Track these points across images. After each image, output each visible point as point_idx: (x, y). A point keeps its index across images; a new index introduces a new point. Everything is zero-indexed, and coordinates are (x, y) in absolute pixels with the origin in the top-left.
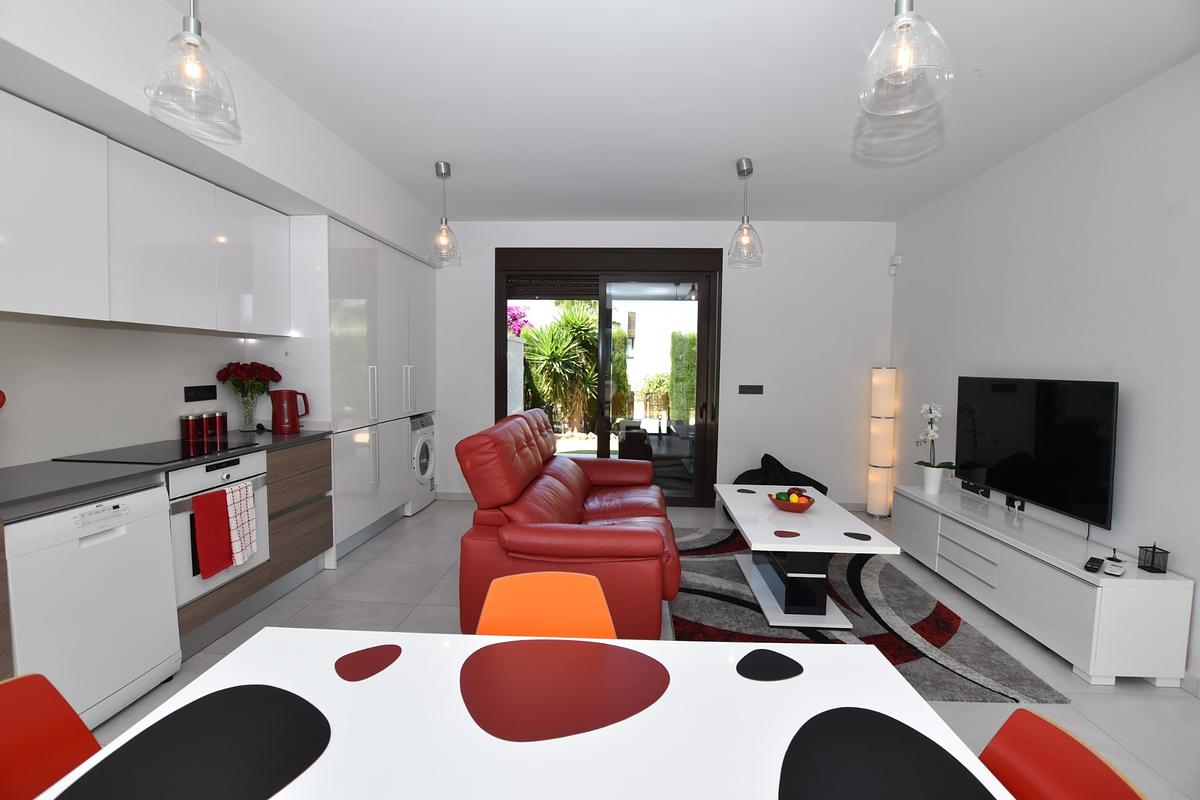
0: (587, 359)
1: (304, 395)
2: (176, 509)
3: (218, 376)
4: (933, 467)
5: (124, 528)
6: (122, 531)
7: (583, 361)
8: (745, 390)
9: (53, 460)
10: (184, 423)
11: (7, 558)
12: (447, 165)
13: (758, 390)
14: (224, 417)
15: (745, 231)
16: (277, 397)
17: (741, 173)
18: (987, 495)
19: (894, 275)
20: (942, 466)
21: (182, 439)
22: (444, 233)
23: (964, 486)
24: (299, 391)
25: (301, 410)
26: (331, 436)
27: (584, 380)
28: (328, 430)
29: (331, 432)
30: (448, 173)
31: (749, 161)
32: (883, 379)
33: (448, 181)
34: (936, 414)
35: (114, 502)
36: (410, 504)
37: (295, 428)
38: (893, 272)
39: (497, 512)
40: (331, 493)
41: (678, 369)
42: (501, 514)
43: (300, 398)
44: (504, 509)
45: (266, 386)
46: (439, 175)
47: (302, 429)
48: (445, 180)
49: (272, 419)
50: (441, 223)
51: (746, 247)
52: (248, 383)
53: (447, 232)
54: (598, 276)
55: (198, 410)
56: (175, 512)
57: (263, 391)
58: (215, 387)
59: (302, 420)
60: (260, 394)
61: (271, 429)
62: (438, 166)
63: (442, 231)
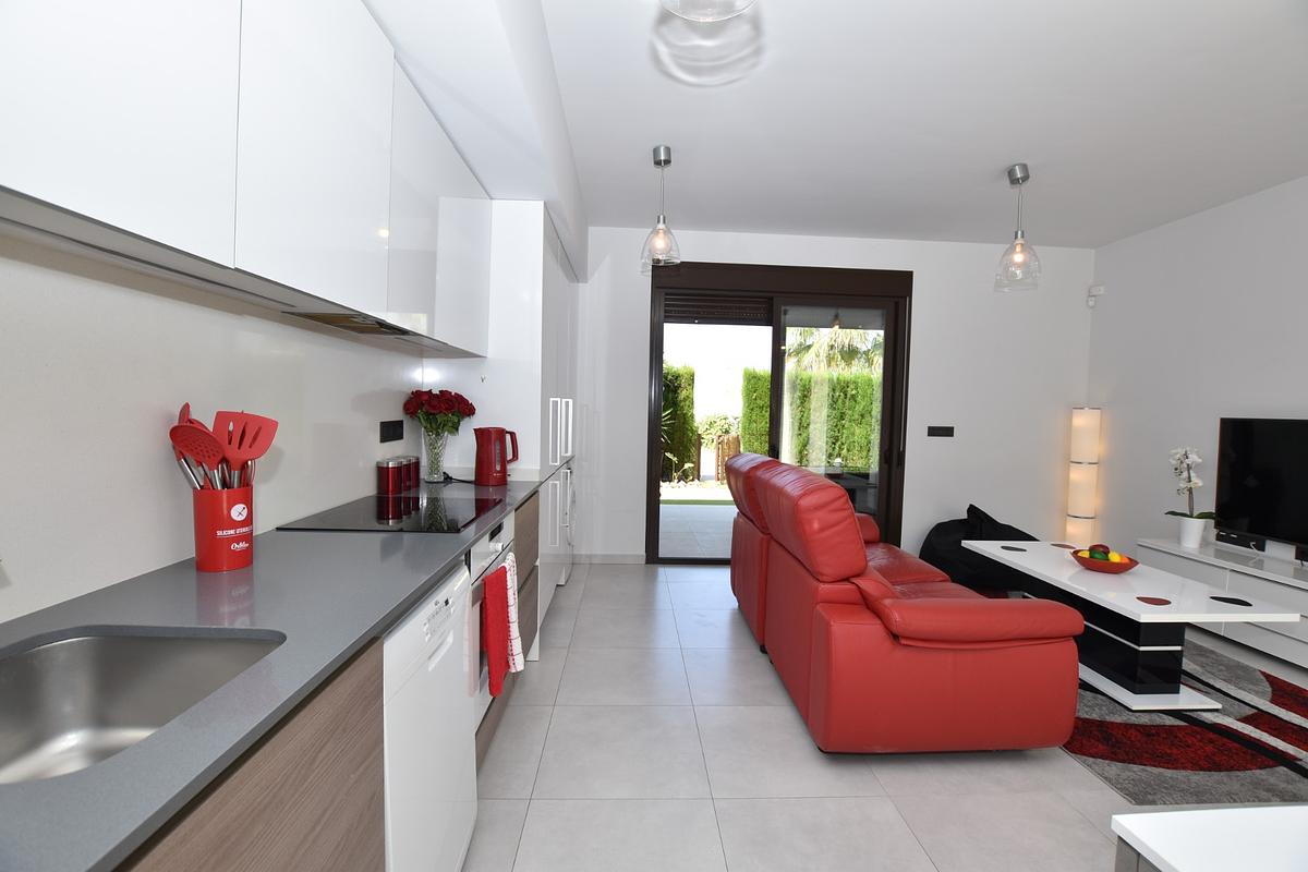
1: (513, 435)
2: (475, 597)
3: (405, 409)
4: (1191, 517)
5: (452, 634)
6: (450, 640)
8: (934, 432)
10: (382, 472)
12: (668, 150)
13: (947, 432)
14: (417, 463)
15: (1018, 249)
16: (482, 435)
17: (1014, 181)
18: (1261, 548)
19: (1092, 307)
20: (1201, 516)
21: (379, 493)
22: (661, 235)
23: (1219, 538)
24: (507, 429)
25: (509, 455)
26: (540, 488)
28: (537, 480)
29: (541, 483)
30: (667, 162)
31: (1024, 167)
32: (1084, 421)
33: (668, 170)
34: (1194, 458)
35: (442, 598)
36: (564, 571)
38: (1091, 303)
39: (847, 586)
40: (538, 562)
41: (752, 409)
42: (854, 587)
43: (508, 437)
44: (854, 580)
45: (459, 421)
46: (658, 163)
47: (509, 479)
48: (660, 170)
49: (474, 466)
50: (659, 222)
51: (1019, 266)
52: (440, 418)
53: (665, 232)
54: (772, 299)
55: (393, 453)
56: (473, 604)
57: (455, 428)
58: (402, 422)
59: (510, 467)
60: (450, 432)
61: (473, 478)
62: (656, 151)
63: (658, 232)
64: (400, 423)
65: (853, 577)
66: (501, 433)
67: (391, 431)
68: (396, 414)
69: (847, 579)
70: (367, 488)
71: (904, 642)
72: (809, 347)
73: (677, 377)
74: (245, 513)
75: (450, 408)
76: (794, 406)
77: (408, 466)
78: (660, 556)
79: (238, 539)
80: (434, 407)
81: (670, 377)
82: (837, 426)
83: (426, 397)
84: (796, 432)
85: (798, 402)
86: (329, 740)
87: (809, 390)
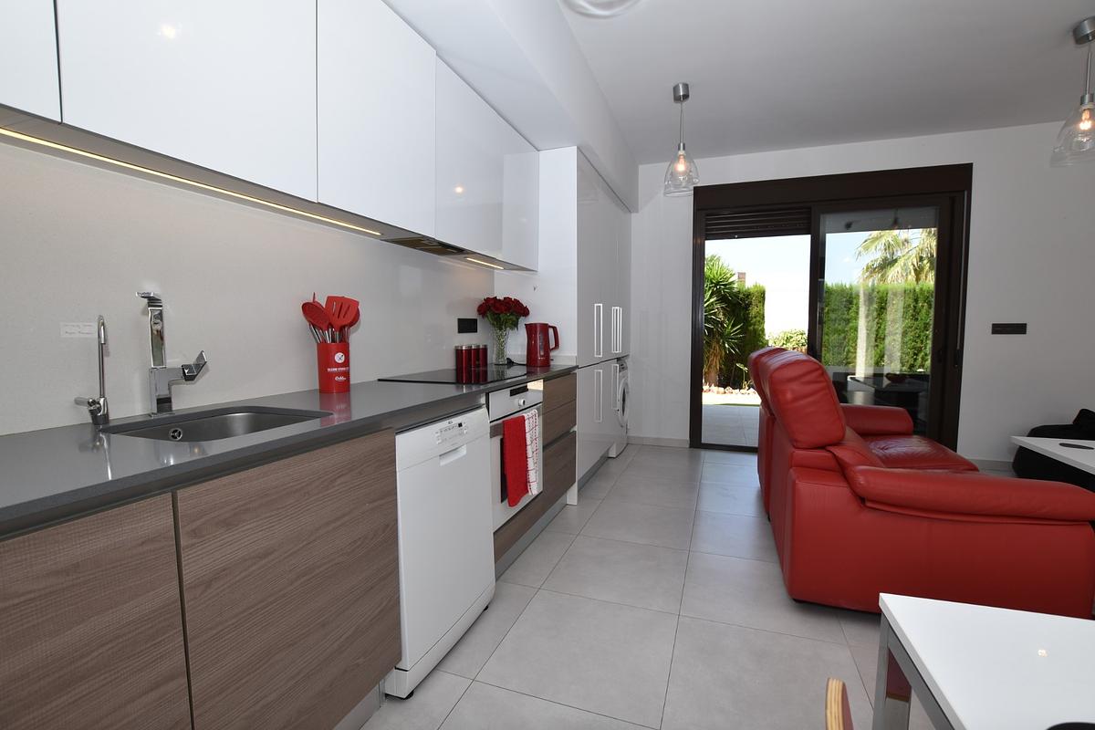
0: (724, 314)
1: (555, 329)
2: (494, 432)
3: (479, 311)
5: (464, 447)
6: (463, 451)
7: (721, 316)
8: (999, 329)
9: (379, 380)
10: (459, 352)
11: (397, 470)
12: (686, 86)
13: (1020, 329)
14: (485, 350)
15: (1085, 115)
16: (531, 329)
17: (1080, 40)
21: (457, 367)
22: (682, 160)
24: (550, 324)
25: (552, 344)
26: (576, 371)
27: (721, 335)
28: (574, 364)
29: (577, 367)
30: (686, 97)
33: (685, 104)
35: (456, 420)
36: (615, 446)
37: (546, 363)
39: (822, 453)
40: (576, 429)
43: (551, 331)
44: (829, 448)
45: (518, 319)
46: (677, 99)
47: (552, 363)
48: (679, 104)
49: (526, 353)
50: (679, 149)
51: (1085, 133)
52: (502, 317)
53: (684, 158)
54: (810, 208)
55: (467, 341)
56: (492, 435)
57: (515, 325)
58: (476, 320)
59: (552, 354)
60: (512, 329)
61: (525, 363)
62: (676, 89)
63: (679, 158)
64: (475, 321)
65: (831, 445)
66: (545, 327)
67: (466, 326)
68: (471, 314)
69: (823, 447)
70: (449, 363)
71: (869, 504)
72: (896, 261)
73: (748, 295)
74: (343, 358)
75: (508, 309)
76: (870, 318)
77: (477, 350)
78: (703, 442)
79: (339, 374)
80: (497, 309)
81: (741, 296)
82: (919, 336)
83: (492, 302)
84: (873, 343)
85: (875, 314)
86: (346, 474)
87: (886, 302)
